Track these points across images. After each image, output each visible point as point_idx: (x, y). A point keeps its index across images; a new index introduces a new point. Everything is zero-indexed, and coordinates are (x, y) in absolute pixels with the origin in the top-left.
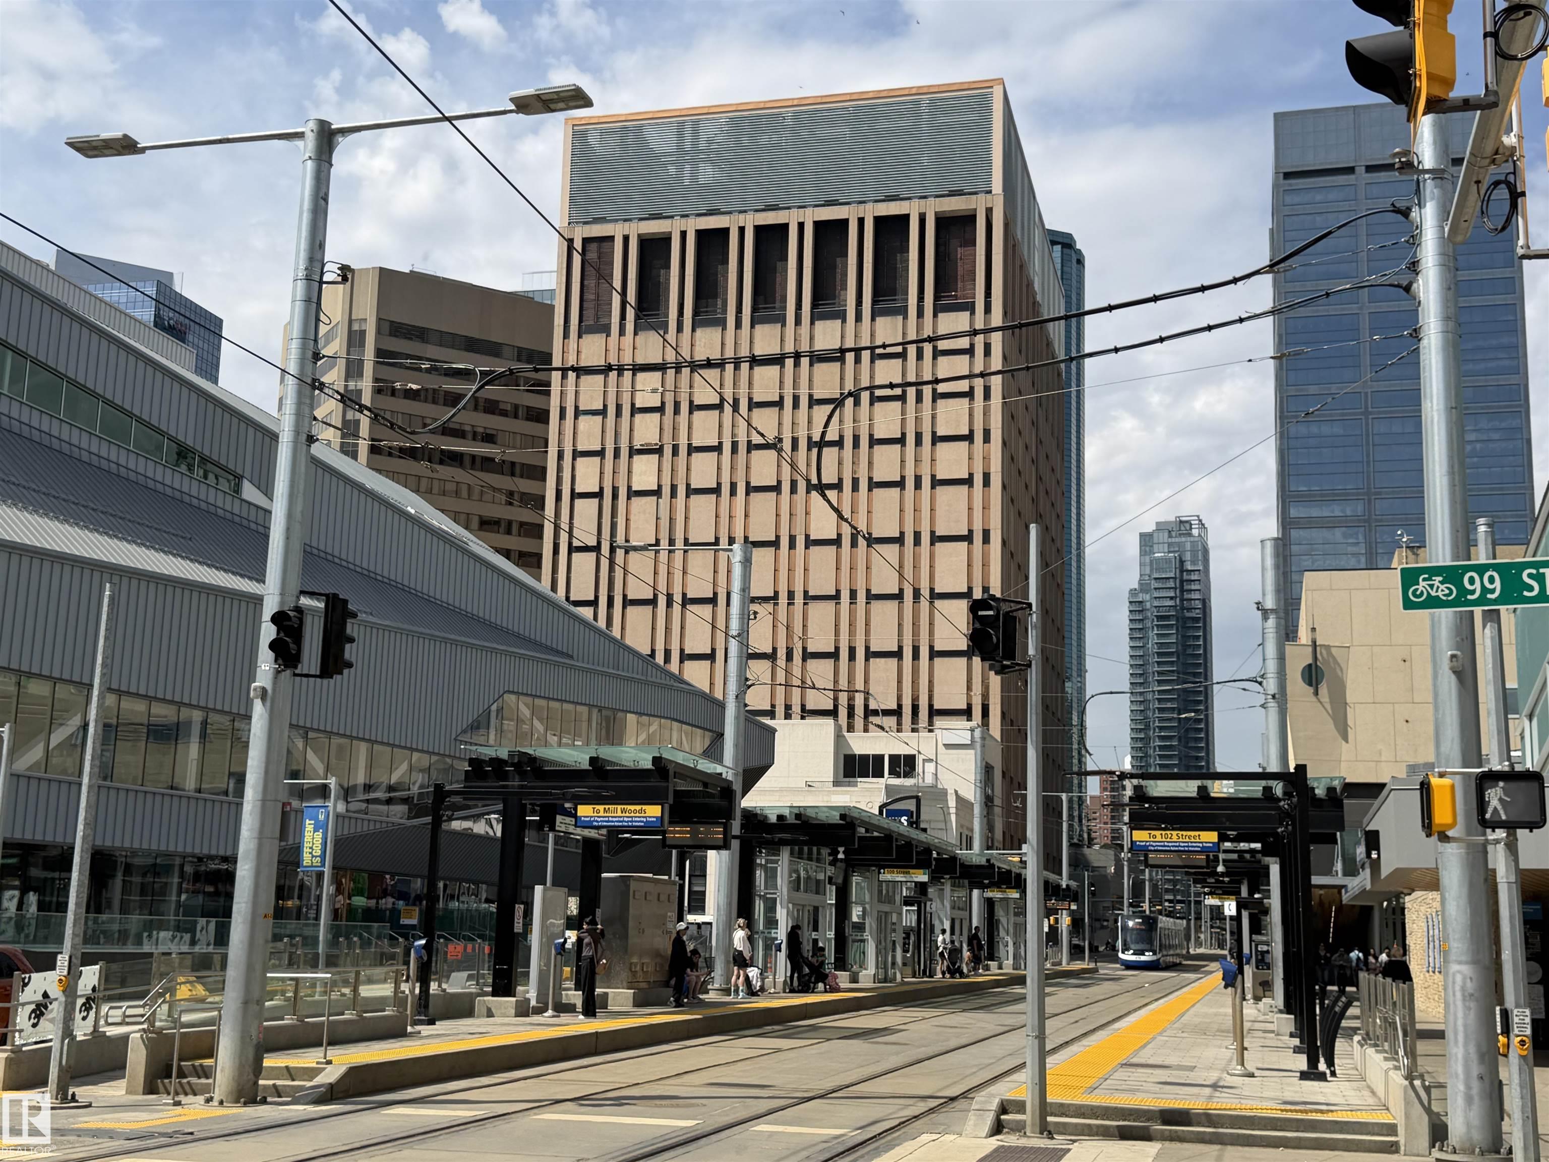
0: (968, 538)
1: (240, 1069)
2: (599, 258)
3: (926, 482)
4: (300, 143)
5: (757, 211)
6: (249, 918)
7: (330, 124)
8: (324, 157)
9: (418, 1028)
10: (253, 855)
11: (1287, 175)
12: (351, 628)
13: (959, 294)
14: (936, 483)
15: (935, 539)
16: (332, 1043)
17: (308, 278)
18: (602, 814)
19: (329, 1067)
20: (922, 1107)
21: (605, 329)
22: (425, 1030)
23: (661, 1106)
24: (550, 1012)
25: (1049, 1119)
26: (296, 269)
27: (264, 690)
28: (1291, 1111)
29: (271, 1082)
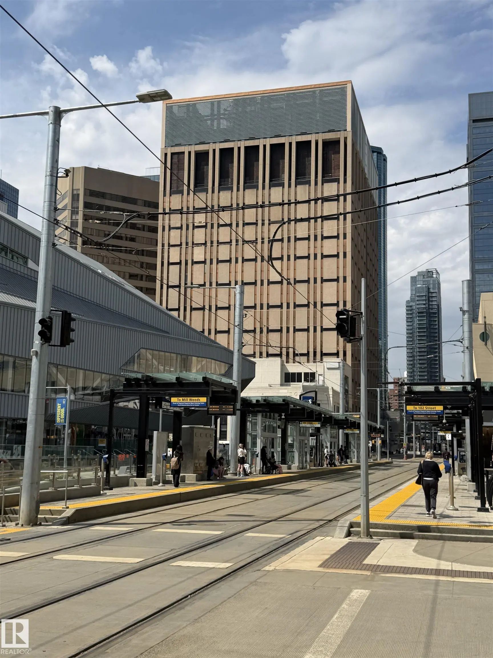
0: (337, 280)
1: (30, 511)
2: (178, 161)
3: (319, 256)
4: (47, 117)
5: (245, 140)
6: (32, 447)
7: (60, 108)
8: (57, 123)
9: (105, 491)
10: (34, 422)
11: (474, 121)
12: (73, 325)
13: (333, 175)
14: (323, 256)
15: (323, 281)
16: (68, 499)
17: (51, 175)
18: (181, 401)
19: (67, 510)
20: (317, 524)
21: (181, 192)
22: (108, 492)
23: (207, 525)
24: (161, 484)
25: (371, 530)
26: (46, 171)
27: (37, 352)
28: (474, 526)
29: (43, 516)
